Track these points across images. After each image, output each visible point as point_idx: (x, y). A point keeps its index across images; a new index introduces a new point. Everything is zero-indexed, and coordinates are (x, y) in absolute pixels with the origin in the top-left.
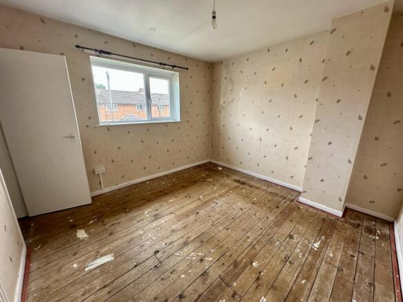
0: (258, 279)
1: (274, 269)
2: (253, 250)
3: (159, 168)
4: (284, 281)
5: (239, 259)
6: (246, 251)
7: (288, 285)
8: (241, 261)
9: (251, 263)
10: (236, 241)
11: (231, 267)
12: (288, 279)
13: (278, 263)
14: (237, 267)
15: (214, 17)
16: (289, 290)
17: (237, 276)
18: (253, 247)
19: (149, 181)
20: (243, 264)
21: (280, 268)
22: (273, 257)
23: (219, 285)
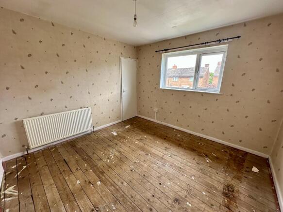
0: (90, 182)
1: (92, 194)
2: (110, 184)
3: (188, 126)
4: (82, 198)
5: (105, 174)
6: (110, 180)
7: (78, 200)
8: (103, 175)
9: (100, 181)
10: (119, 175)
11: (101, 170)
12: (82, 202)
13: (95, 199)
14: (100, 173)
15: (135, 19)
16: (76, 199)
17: (95, 172)
18: (112, 185)
19: (176, 129)
20: (101, 176)
21: (92, 199)
22: (101, 197)
23: (93, 165)
